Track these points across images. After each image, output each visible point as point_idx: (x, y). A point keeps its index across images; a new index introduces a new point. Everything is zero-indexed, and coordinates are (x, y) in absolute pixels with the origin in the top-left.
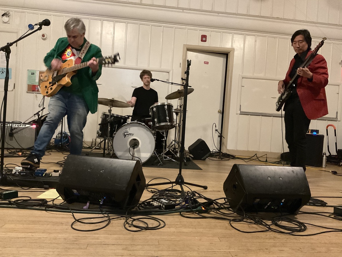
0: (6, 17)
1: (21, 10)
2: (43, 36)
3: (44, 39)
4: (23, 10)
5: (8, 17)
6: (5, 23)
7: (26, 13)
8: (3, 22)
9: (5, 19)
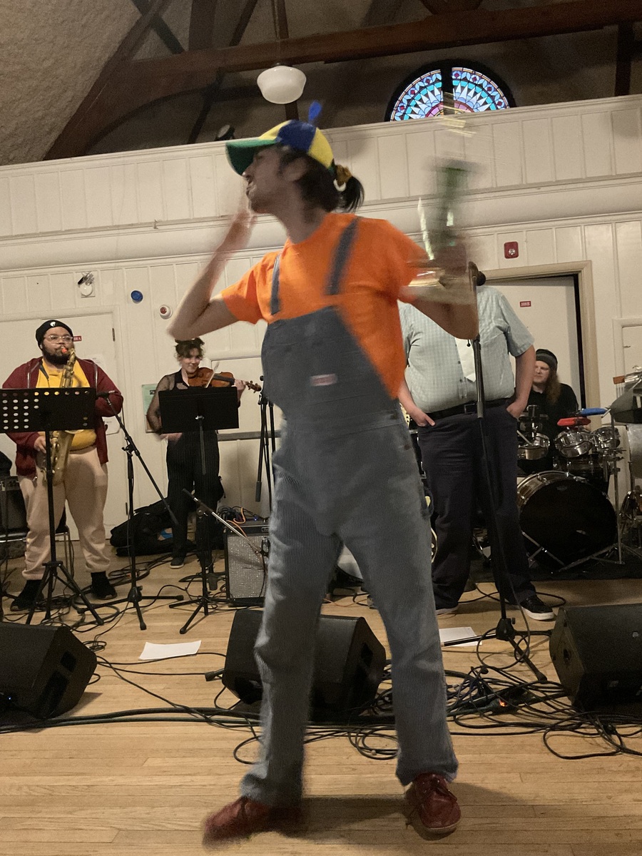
0: (86, 284)
1: (113, 265)
2: (163, 311)
3: (165, 318)
4: (117, 264)
5: (91, 283)
6: (86, 297)
7: (124, 268)
8: (83, 295)
9: (86, 288)
